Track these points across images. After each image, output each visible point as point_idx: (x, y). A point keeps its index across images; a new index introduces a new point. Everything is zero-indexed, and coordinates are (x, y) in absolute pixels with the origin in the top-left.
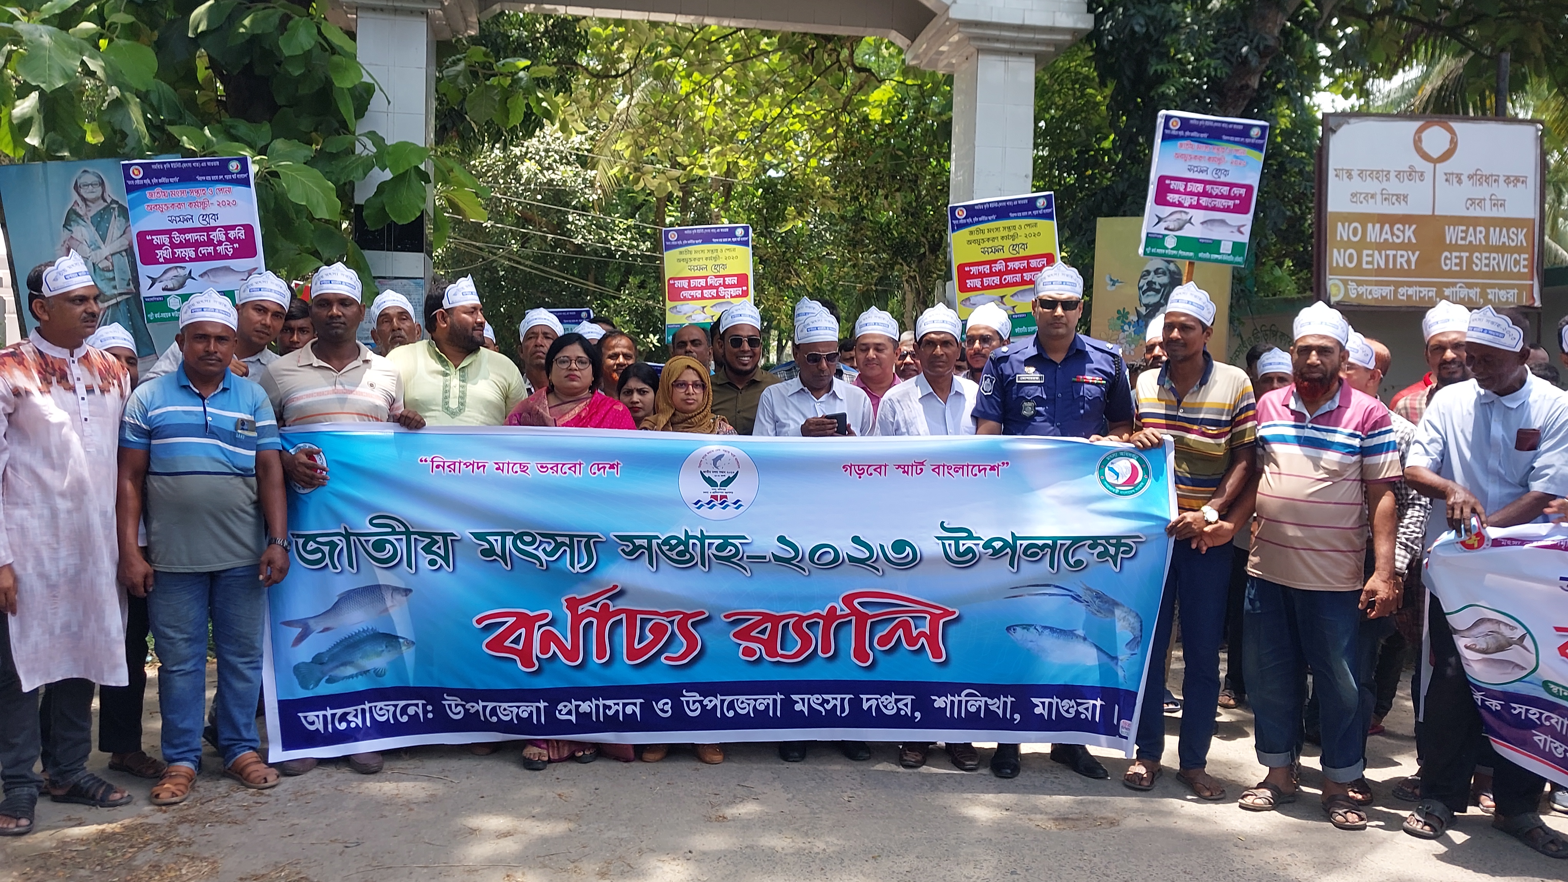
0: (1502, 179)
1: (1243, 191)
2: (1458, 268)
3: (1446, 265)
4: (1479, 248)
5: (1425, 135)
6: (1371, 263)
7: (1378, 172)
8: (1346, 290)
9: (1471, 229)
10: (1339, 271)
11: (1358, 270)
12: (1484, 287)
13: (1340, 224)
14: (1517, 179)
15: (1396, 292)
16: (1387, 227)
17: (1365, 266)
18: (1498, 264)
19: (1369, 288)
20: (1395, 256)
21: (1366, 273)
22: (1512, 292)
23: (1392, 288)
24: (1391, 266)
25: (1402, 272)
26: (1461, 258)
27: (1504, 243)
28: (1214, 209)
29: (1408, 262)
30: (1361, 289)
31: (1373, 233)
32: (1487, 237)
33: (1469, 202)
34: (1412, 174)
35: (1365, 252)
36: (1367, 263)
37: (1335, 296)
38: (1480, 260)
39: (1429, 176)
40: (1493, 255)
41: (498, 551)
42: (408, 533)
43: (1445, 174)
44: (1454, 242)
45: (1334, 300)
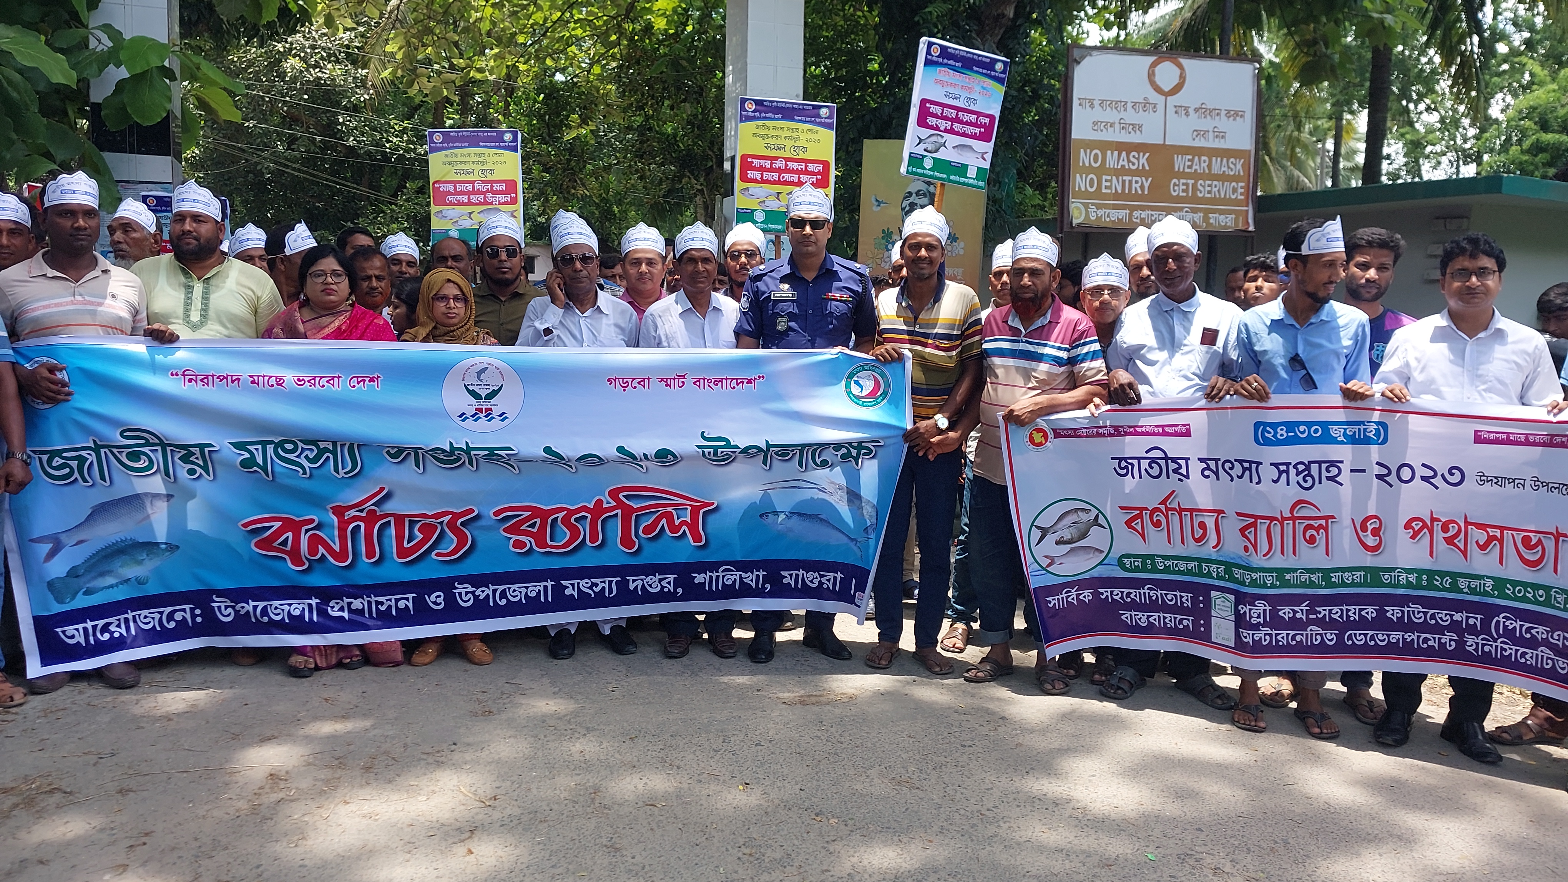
0: (1223, 113)
1: (987, 120)
2: (1184, 194)
3: (1175, 191)
4: (1203, 176)
5: (1158, 69)
6: (1110, 188)
7: (1117, 102)
9: (1196, 158)
10: (1080, 194)
11: (1098, 194)
12: (1205, 212)
13: (1082, 150)
14: (1236, 113)
15: (1131, 215)
16: (1124, 154)
17: (1104, 191)
18: (1219, 191)
19: (1108, 211)
20: (1130, 182)
21: (1105, 196)
22: (1230, 217)
23: (1127, 211)
24: (1127, 191)
25: (1136, 197)
26: (1187, 185)
27: (1224, 172)
28: (964, 135)
29: (1142, 187)
30: (1101, 212)
31: (1112, 159)
32: (1209, 166)
33: (1195, 133)
34: (1146, 105)
35: (1105, 177)
36: (1106, 187)
37: (1077, 218)
38: (1204, 187)
39: (1161, 108)
40: (1215, 183)
41: (260, 460)
42: (163, 445)
43: (1175, 107)
44: (1181, 170)
45: (1075, 222)
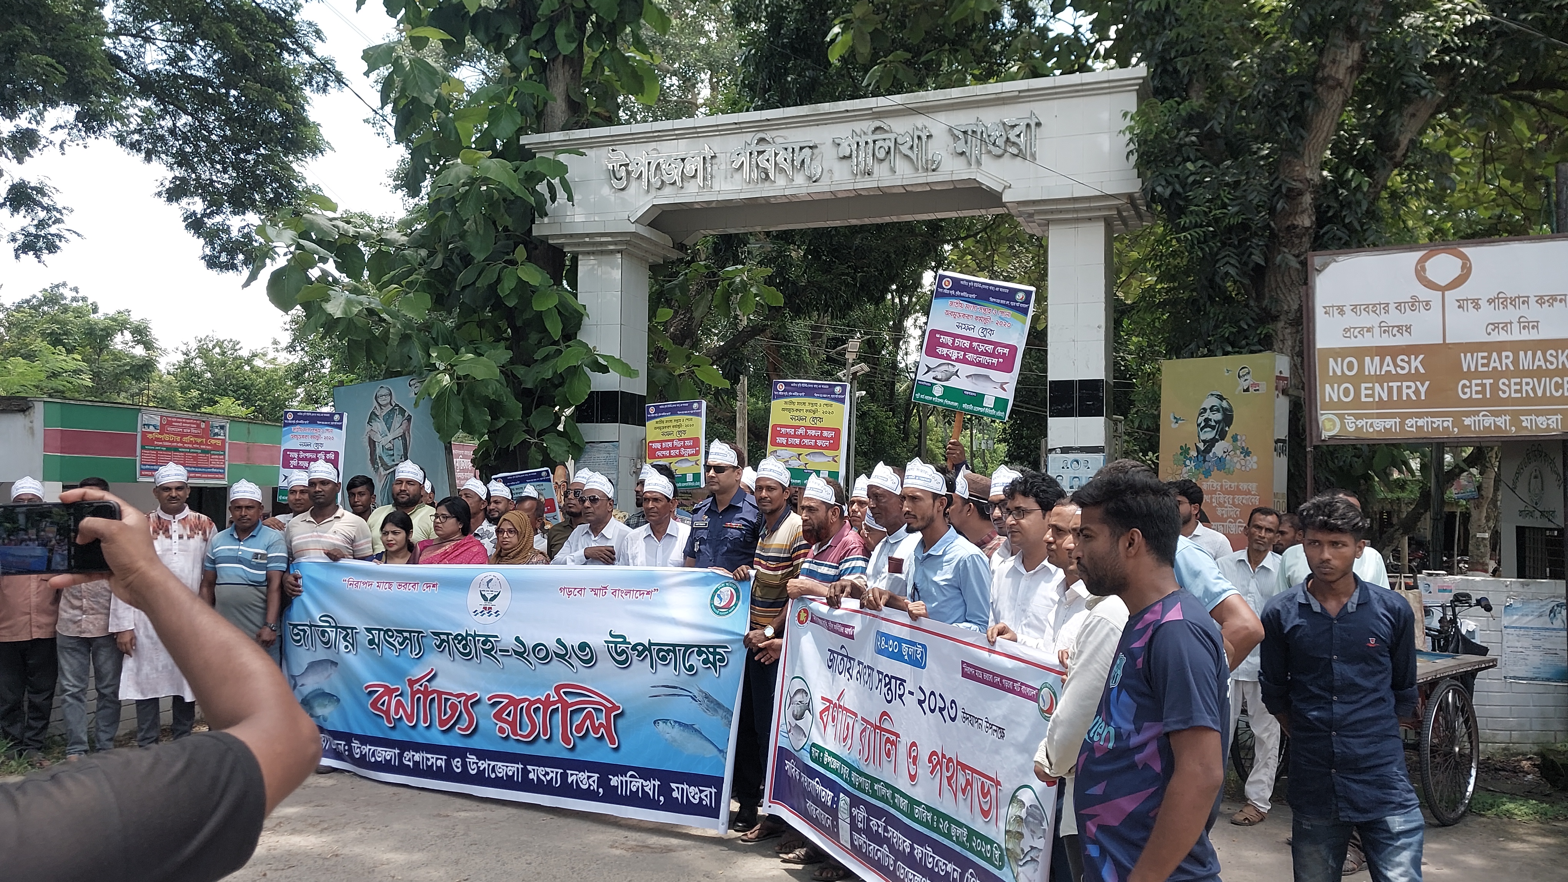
0: (1532, 300)
2: (1480, 396)
3: (1465, 393)
4: (1507, 374)
5: (1428, 264)
6: (1372, 396)
7: (1374, 305)
8: (1343, 424)
9: (1495, 355)
10: (1332, 405)
11: (1357, 403)
12: (1515, 415)
13: (1331, 360)
14: (1553, 298)
15: (1402, 424)
16: (1388, 359)
17: (1363, 399)
18: (1534, 389)
19: (1370, 421)
20: (1400, 389)
21: (1366, 405)
22: (1554, 418)
23: (1398, 420)
24: (1395, 398)
25: (1409, 403)
26: (1483, 386)
27: (1539, 367)
28: (979, 364)
29: (1417, 392)
30: (1360, 423)
31: (1372, 366)
32: (1516, 362)
33: (1491, 327)
34: (1414, 304)
35: (1363, 385)
36: (1367, 396)
37: (1330, 430)
38: (1509, 386)
39: (1436, 305)
40: (1524, 380)
43: (1458, 301)
44: (1473, 369)
45: (1325, 435)
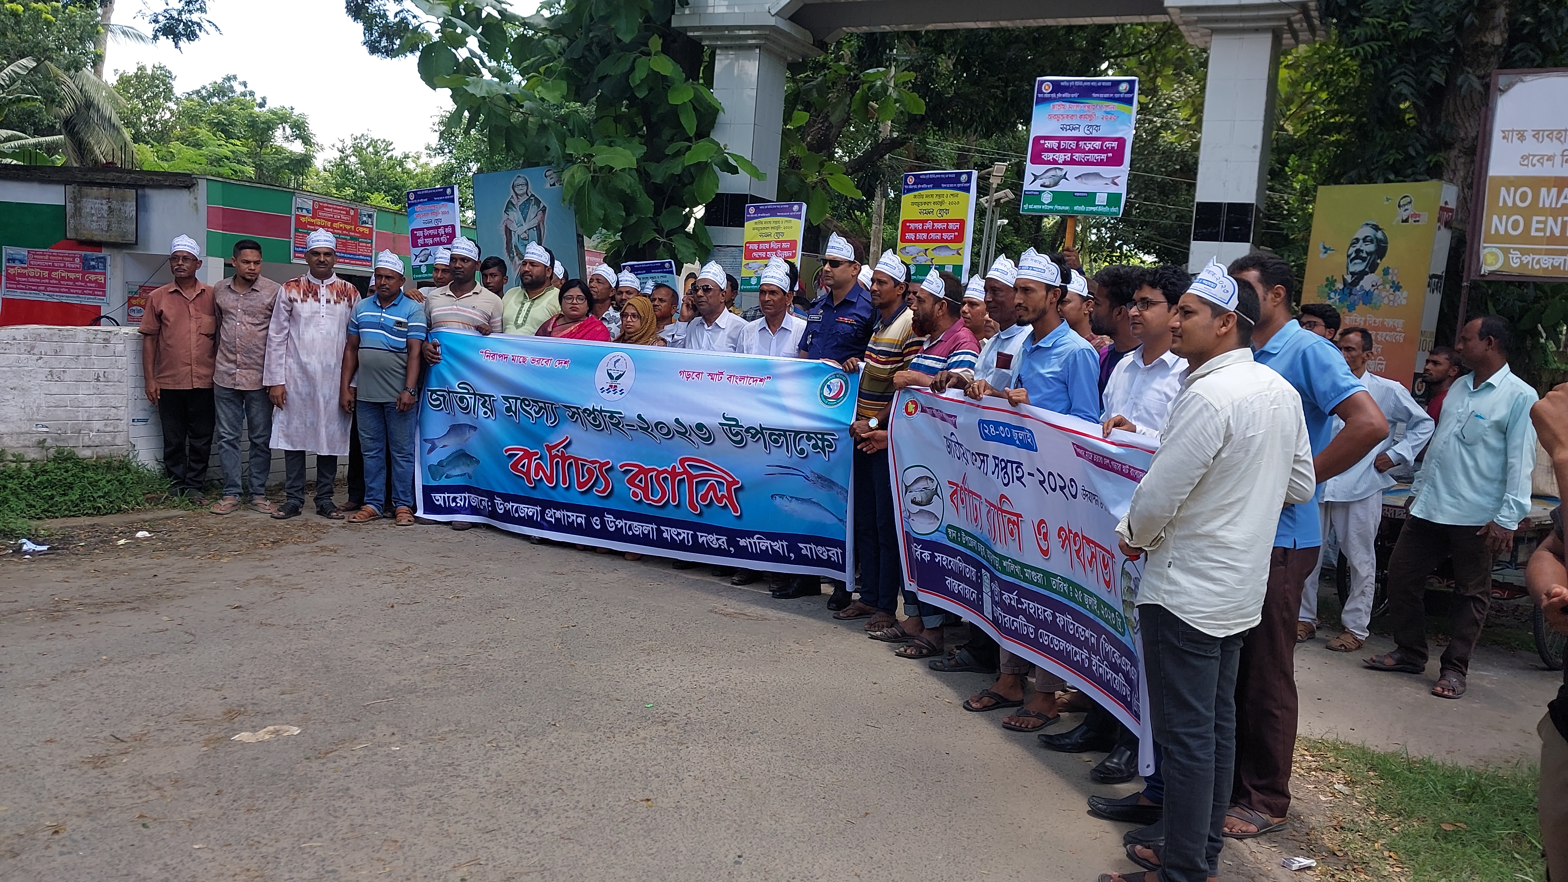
41: (513, 409)
42: (475, 394)
